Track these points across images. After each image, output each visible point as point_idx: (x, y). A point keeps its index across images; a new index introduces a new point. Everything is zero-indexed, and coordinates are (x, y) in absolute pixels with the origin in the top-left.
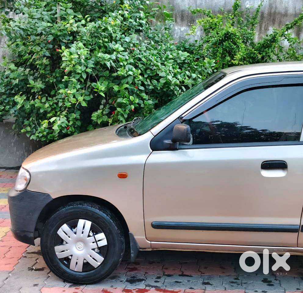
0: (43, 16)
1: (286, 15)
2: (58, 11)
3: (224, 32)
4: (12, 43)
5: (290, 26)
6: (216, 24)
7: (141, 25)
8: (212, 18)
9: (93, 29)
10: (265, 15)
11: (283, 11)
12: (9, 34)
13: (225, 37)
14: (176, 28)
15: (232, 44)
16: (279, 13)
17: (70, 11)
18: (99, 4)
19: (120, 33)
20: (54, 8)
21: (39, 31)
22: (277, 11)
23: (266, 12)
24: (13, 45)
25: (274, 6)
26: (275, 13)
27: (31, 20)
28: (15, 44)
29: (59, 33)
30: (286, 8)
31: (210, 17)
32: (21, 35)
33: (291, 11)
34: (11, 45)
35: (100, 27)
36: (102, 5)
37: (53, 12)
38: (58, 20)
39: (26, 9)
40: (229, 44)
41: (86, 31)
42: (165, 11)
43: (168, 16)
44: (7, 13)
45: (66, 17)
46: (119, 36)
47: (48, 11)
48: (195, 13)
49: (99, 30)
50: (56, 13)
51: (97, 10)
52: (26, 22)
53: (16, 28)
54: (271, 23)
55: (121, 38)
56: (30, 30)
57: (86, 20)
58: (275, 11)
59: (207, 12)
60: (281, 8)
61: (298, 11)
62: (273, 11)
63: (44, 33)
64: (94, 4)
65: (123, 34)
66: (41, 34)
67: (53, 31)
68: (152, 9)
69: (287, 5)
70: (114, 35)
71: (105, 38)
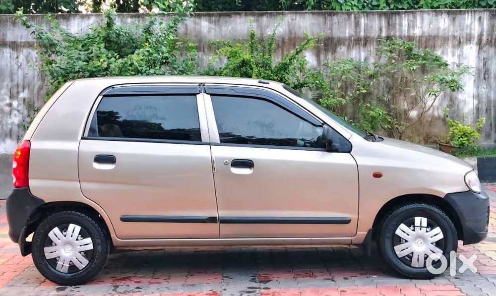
0: (80, 56)
2: (93, 50)
3: (242, 59)
4: (55, 81)
5: (298, 50)
6: (236, 52)
7: (166, 58)
8: (232, 47)
9: (121, 65)
10: (286, 41)
11: (302, 36)
12: (52, 74)
13: (242, 64)
14: (205, 58)
15: (249, 69)
16: (299, 38)
17: (103, 50)
18: (131, 42)
19: (145, 67)
20: (90, 47)
21: (77, 69)
22: (297, 36)
23: (287, 38)
24: (55, 82)
25: (293, 32)
27: (69, 61)
28: (57, 81)
29: (94, 70)
31: (230, 46)
32: (62, 74)
34: (54, 82)
35: (126, 63)
36: (133, 42)
37: (90, 51)
38: (94, 58)
39: (66, 51)
40: (246, 69)
41: (114, 67)
42: (190, 45)
43: (192, 48)
44: (49, 56)
45: (100, 55)
46: (144, 69)
47: (85, 51)
48: (215, 44)
49: (126, 65)
50: (92, 52)
51: (129, 46)
52: (66, 63)
53: (58, 69)
54: (292, 47)
55: (146, 70)
56: (69, 69)
57: (115, 58)
58: (295, 37)
59: (226, 43)
60: (300, 34)
62: (293, 36)
63: (81, 70)
64: (127, 42)
65: (148, 66)
66: (79, 72)
67: (89, 68)
68: (177, 43)
70: (140, 68)
71: (132, 71)
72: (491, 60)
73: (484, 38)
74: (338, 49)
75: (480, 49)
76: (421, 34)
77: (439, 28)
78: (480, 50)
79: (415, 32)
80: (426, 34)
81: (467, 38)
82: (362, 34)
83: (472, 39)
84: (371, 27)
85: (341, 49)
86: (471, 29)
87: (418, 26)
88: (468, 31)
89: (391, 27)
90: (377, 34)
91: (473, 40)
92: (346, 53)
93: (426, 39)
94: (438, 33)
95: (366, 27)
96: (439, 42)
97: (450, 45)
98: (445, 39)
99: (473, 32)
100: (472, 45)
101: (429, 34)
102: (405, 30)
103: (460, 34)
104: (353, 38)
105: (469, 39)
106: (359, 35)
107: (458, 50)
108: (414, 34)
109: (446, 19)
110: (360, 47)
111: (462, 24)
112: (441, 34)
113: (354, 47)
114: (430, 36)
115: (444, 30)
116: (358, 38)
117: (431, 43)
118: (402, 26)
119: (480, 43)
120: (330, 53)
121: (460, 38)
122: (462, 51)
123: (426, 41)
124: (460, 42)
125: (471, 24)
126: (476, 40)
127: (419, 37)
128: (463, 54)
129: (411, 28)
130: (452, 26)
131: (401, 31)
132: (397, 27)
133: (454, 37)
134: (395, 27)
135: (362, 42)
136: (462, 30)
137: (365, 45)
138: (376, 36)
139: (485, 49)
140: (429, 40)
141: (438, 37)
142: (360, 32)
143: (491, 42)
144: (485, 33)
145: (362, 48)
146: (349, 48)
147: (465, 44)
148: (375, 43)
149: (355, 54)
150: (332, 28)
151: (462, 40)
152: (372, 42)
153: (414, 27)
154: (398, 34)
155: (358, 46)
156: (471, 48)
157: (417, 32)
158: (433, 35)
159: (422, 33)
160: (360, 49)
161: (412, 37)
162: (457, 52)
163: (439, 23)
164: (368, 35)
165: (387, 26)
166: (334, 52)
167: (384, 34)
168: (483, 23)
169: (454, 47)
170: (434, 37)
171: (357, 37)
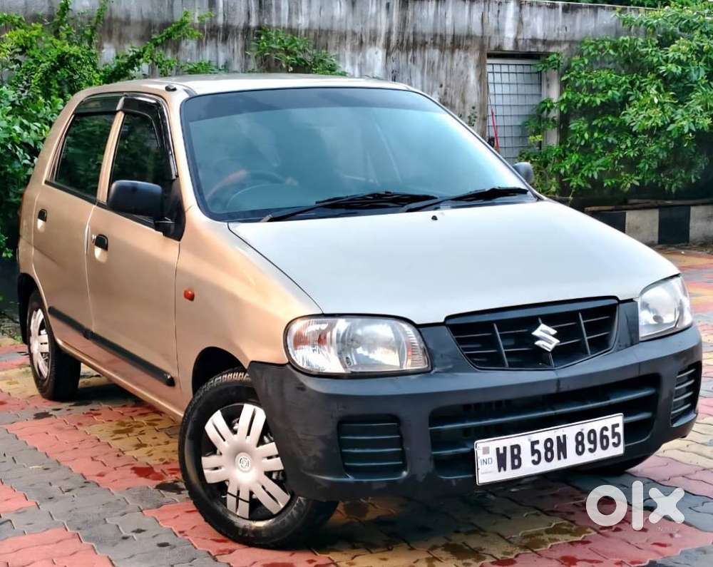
1: (127, 22)
3: (57, 53)
11: (123, 17)
13: (59, 61)
15: (71, 73)
16: (117, 20)
22: (113, 16)
26: (110, 19)
30: (127, 11)
33: (135, 16)
40: (66, 72)
54: (106, 35)
59: (17, 20)
61: (146, 17)
62: (107, 16)
69: (128, 7)
72: (402, 74)
73: (394, 38)
74: (183, 44)
75: (388, 54)
76: (307, 26)
77: (332, 17)
78: (388, 58)
79: (300, 22)
80: (315, 27)
81: (370, 37)
82: (220, 20)
83: (378, 38)
84: (234, 10)
85: (186, 44)
86: (376, 23)
87: (303, 13)
88: (373, 25)
89: (263, 12)
90: (243, 22)
91: (379, 41)
92: (194, 52)
93: (316, 34)
94: (332, 27)
95: (226, 8)
96: (333, 42)
97: (349, 47)
98: (342, 37)
99: (379, 26)
100: (377, 49)
101: (320, 28)
102: (284, 18)
103: (362, 28)
104: (205, 27)
105: (374, 39)
106: (216, 21)
107: (359, 54)
108: (298, 25)
109: (342, 4)
110: (216, 43)
111: (364, 13)
112: (336, 27)
113: (208, 42)
114: (321, 30)
115: (341, 20)
116: (214, 26)
117: (322, 40)
118: (280, 9)
119: (387, 46)
120: (169, 51)
121: (361, 35)
122: (364, 57)
123: (315, 39)
124: (361, 43)
125: (376, 14)
126: (382, 41)
127: (306, 30)
128: (365, 61)
129: (294, 13)
130: (351, 15)
131: (279, 19)
132: (273, 10)
133: (354, 34)
134: (269, 12)
135: (221, 35)
136: (364, 23)
137: (225, 39)
138: (242, 25)
139: (393, 55)
140: (320, 36)
141: (331, 31)
142: (216, 16)
143: (402, 44)
144: (394, 30)
145: (220, 44)
146: (200, 43)
147: (368, 46)
148: (240, 36)
149: (211, 55)
150: (172, 7)
151: (364, 40)
152: (235, 34)
153: (297, 14)
154: (274, 23)
155: (214, 40)
156: (376, 53)
157: (302, 22)
158: (325, 28)
159: (310, 24)
160: (217, 46)
161: (295, 29)
162: (358, 59)
163: (333, 8)
164: (230, 22)
165: (258, 9)
166: (177, 48)
167: (253, 23)
168: (392, 12)
169: (353, 49)
170: (327, 32)
171: (212, 25)
